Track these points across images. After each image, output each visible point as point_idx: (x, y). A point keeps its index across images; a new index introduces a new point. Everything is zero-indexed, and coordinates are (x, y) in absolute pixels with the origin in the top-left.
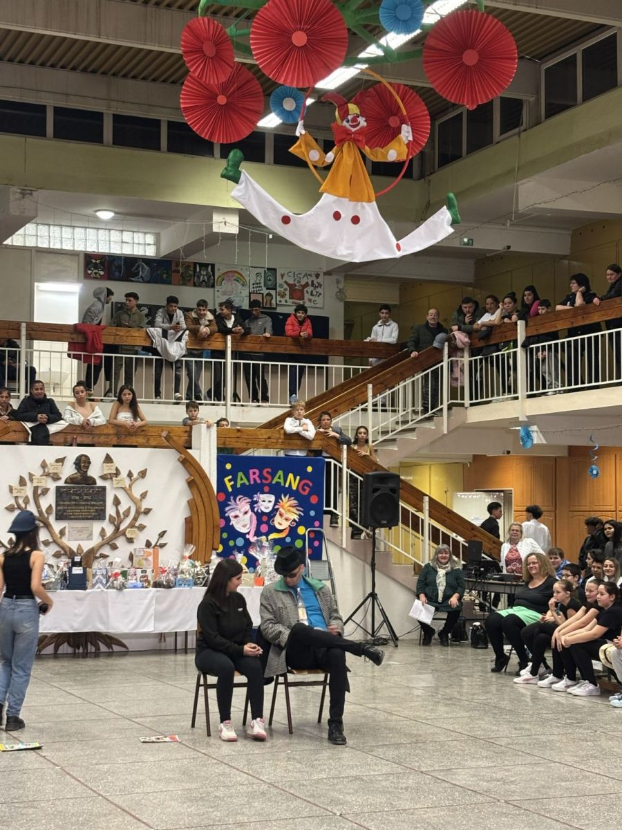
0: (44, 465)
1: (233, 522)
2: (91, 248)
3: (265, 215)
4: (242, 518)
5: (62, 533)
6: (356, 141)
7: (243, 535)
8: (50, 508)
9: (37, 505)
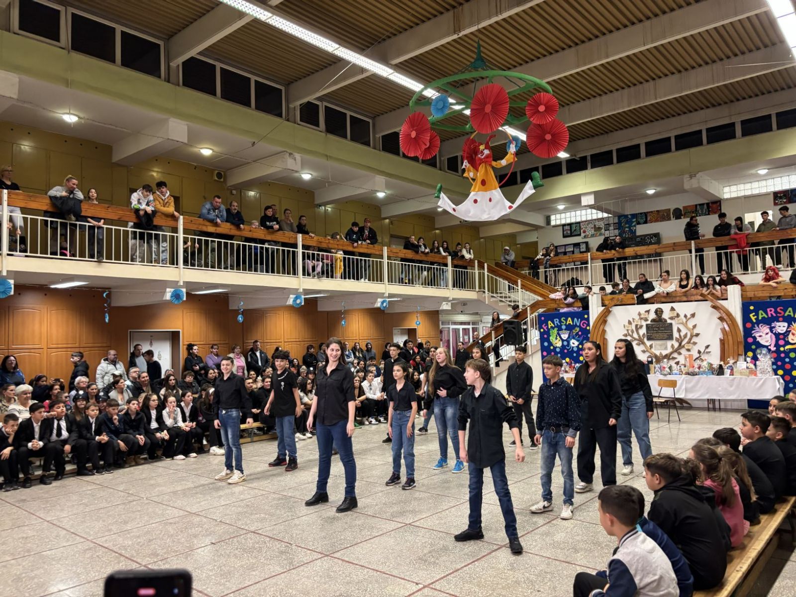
1: (759, 339)
4: (764, 336)
5: (651, 346)
8: (644, 334)
9: (638, 333)
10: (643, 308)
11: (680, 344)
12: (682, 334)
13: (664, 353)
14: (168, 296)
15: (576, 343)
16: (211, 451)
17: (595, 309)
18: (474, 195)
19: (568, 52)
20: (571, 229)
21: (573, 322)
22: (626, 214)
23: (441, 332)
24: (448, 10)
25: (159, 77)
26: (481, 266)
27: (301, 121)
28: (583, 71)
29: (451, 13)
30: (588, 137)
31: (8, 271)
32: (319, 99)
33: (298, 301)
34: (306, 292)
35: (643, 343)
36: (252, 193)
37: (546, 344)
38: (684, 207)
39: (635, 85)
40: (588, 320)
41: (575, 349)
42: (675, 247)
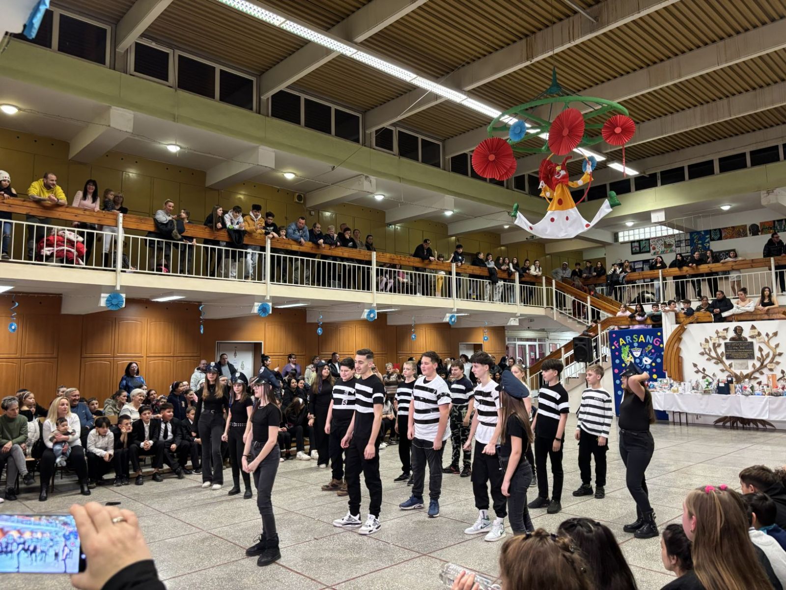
0: (717, 332)
5: (731, 365)
8: (722, 353)
9: (716, 352)
10: (721, 326)
11: (762, 364)
12: (764, 353)
13: (745, 372)
14: (256, 310)
15: (649, 361)
16: (298, 456)
17: (669, 327)
18: (551, 214)
19: (640, 72)
20: (640, 246)
21: (645, 340)
22: (699, 230)
23: (507, 348)
24: (521, 39)
25: (251, 109)
26: (549, 283)
27: (377, 145)
28: (655, 91)
29: (524, 41)
30: (658, 154)
31: (121, 286)
32: (394, 125)
33: (372, 315)
34: (380, 306)
35: (722, 362)
36: (328, 214)
37: (617, 361)
38: (761, 223)
39: (708, 102)
40: (661, 337)
41: (648, 367)
42: (753, 264)
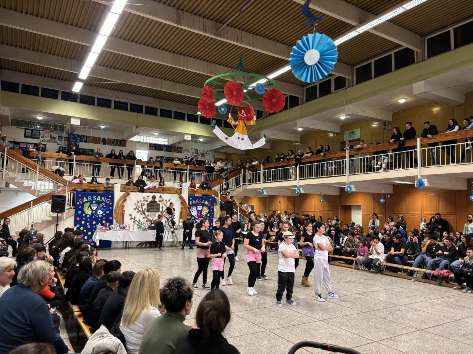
0: (144, 198)
1: (192, 213)
2: (151, 142)
3: (221, 137)
4: (194, 212)
5: (148, 215)
6: (243, 119)
7: (194, 216)
8: (145, 209)
9: (142, 208)
20: (32, 133)
22: (74, 133)
35: (144, 213)
38: (108, 139)
40: (111, 198)
41: (100, 216)
